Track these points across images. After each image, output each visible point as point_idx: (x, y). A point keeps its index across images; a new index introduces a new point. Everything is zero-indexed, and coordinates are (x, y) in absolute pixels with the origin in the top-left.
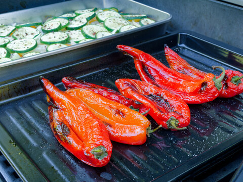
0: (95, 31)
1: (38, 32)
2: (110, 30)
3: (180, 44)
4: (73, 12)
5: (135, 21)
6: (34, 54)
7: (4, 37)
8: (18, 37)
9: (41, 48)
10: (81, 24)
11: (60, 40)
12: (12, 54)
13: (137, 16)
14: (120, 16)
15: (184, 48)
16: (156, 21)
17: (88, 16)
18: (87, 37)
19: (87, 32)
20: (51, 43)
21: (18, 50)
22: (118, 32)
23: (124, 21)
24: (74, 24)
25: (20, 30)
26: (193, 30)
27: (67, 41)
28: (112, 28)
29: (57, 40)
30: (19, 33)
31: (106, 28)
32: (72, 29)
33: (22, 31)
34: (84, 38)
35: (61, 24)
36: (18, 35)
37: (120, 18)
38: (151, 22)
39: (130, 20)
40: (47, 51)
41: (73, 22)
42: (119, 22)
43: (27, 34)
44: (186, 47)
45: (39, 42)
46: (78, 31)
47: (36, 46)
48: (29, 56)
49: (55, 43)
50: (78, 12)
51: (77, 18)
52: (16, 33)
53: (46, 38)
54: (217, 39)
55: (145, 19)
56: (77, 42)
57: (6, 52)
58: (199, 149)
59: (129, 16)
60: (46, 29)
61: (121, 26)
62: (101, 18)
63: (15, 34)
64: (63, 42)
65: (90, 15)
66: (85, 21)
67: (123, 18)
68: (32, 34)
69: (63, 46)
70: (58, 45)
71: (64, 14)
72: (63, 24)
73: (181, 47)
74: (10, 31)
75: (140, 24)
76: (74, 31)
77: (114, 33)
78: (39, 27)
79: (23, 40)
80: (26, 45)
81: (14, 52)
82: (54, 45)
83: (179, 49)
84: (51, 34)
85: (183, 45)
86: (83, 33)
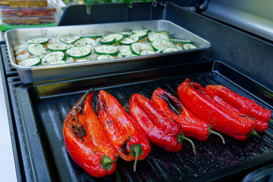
0: (142, 49)
1: (96, 43)
2: (155, 50)
3: (214, 70)
4: (131, 31)
5: (179, 45)
6: (85, 60)
7: (68, 44)
8: (78, 46)
9: (93, 56)
10: (132, 41)
11: (110, 53)
12: (68, 58)
13: (182, 41)
14: (168, 39)
15: (217, 74)
16: (198, 47)
17: (140, 36)
18: (134, 53)
19: (134, 49)
20: (102, 54)
21: (74, 55)
22: (161, 52)
23: (169, 44)
24: (128, 41)
25: (82, 40)
26: (229, 60)
27: (115, 54)
28: (157, 48)
29: (108, 52)
30: (81, 42)
31: (153, 47)
32: (124, 44)
33: (84, 41)
34: (131, 53)
35: (115, 39)
36: (79, 44)
37: (167, 40)
38: (193, 47)
39: (175, 43)
40: (96, 60)
41: (127, 39)
42: (165, 44)
43: (86, 44)
44: (219, 74)
45: (93, 51)
46: (128, 46)
47: (90, 54)
48: (81, 62)
49: (105, 54)
50: (134, 32)
51: (131, 36)
52: (79, 42)
53: (99, 49)
54: (248, 70)
55: (188, 44)
56: (124, 56)
57: (63, 55)
58: (202, 170)
59: (175, 40)
60: (102, 41)
61: (165, 47)
62: (151, 39)
63: (76, 43)
64: (112, 55)
65: (143, 35)
66: (137, 39)
67: (170, 41)
68: (91, 44)
69: (111, 57)
70: (107, 56)
71: (124, 31)
72: (118, 39)
73: (214, 73)
74: (75, 40)
75: (183, 48)
76: (125, 46)
77: (158, 52)
78: (98, 40)
79: (81, 48)
80: (81, 52)
81: (70, 56)
82: (103, 56)
83: (212, 74)
84: (104, 47)
85: (217, 72)
86: (131, 49)
